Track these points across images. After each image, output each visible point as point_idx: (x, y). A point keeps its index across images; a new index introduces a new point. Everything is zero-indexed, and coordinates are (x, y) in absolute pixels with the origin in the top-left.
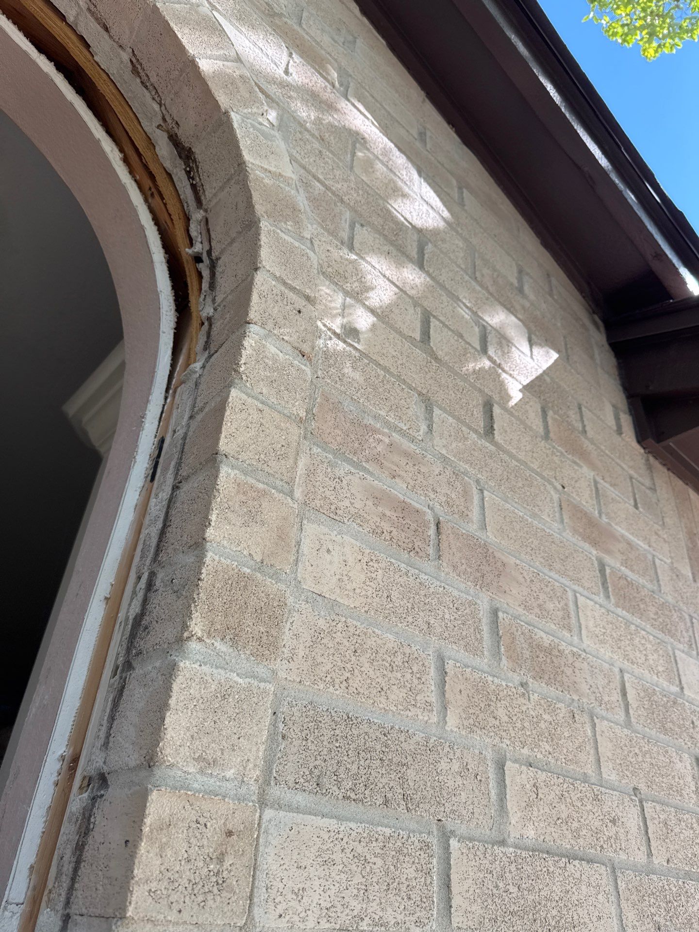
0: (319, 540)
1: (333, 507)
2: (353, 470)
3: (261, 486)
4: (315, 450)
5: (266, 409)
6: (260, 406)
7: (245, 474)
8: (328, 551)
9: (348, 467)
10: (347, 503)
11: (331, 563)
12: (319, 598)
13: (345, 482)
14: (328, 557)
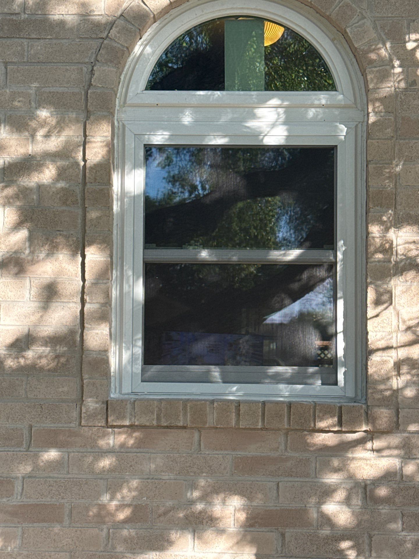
0: (406, 170)
1: (410, 158)
2: (416, 141)
3: (381, 165)
4: (401, 141)
5: (379, 141)
6: (377, 141)
7: (376, 164)
8: (410, 172)
9: (414, 141)
10: (416, 154)
11: (411, 175)
12: (408, 187)
13: (414, 147)
14: (410, 174)
